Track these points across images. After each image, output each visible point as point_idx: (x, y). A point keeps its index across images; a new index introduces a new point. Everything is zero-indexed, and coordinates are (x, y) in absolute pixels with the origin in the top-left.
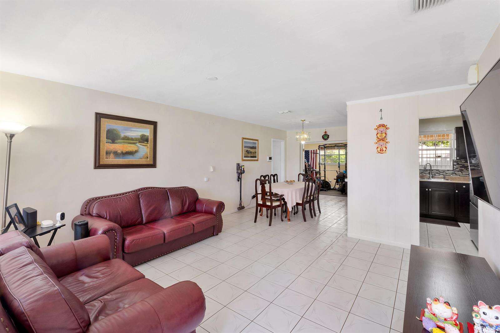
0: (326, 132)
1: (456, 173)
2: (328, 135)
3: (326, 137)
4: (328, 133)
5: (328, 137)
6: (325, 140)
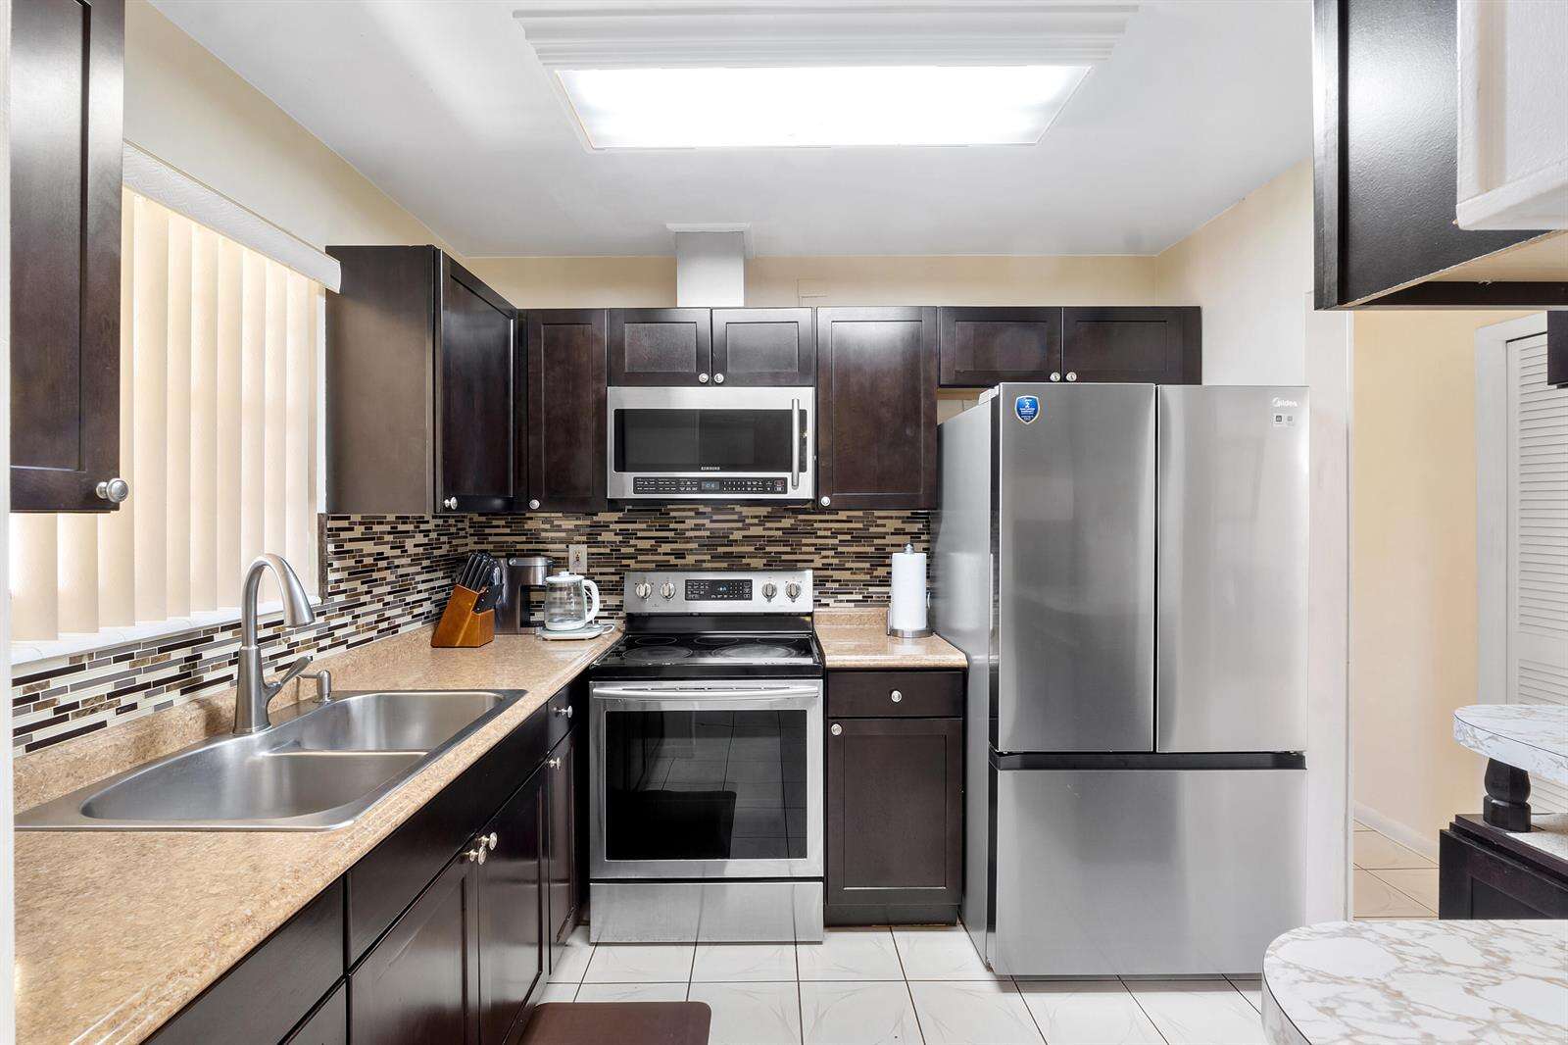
1: (330, 632)
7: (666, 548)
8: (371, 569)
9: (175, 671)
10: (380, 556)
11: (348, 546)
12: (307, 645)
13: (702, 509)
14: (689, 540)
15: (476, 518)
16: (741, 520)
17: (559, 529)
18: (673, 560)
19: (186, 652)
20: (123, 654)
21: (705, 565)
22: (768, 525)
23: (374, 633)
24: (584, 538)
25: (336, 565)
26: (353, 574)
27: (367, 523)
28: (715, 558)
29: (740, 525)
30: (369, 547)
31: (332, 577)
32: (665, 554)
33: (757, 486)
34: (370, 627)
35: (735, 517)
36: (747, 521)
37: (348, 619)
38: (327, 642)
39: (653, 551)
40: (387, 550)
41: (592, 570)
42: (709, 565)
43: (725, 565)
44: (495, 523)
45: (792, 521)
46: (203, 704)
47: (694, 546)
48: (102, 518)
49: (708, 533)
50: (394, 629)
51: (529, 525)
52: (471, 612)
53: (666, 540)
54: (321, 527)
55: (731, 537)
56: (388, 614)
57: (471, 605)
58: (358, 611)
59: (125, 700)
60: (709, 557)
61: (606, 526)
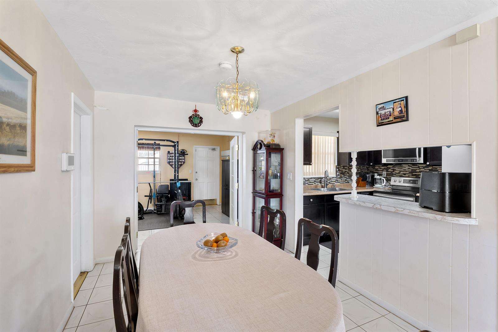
0: (196, 111)
1: (337, 181)
2: (201, 118)
3: (197, 121)
4: (201, 114)
5: (201, 122)
6: (196, 125)
7: (402, 173)
8: (345, 173)
9: (319, 181)
10: (346, 171)
11: (340, 170)
12: (334, 181)
13: (410, 165)
14: (406, 171)
15: (367, 166)
16: (419, 167)
17: (381, 168)
18: (403, 175)
19: (320, 179)
20: (314, 178)
21: (410, 177)
22: (425, 168)
23: (345, 182)
24: (386, 170)
25: (338, 172)
26: (341, 174)
27: (344, 167)
28: (413, 175)
29: (418, 168)
30: (344, 170)
31: (337, 173)
32: (402, 174)
33: (410, 161)
34: (344, 181)
35: (418, 167)
36: (420, 168)
37: (340, 179)
38: (337, 182)
39: (399, 173)
40: (347, 171)
41: (387, 176)
42: (411, 177)
43: (415, 177)
44: (370, 167)
45: (432, 168)
46: (322, 185)
47: (408, 172)
48: (311, 166)
49: (411, 170)
50: (349, 182)
51: (376, 168)
52: (361, 181)
53: (402, 171)
54: (336, 167)
55: (416, 171)
56: (347, 180)
57: (361, 180)
58: (342, 179)
59: (315, 183)
60: (411, 175)
61: (390, 168)
